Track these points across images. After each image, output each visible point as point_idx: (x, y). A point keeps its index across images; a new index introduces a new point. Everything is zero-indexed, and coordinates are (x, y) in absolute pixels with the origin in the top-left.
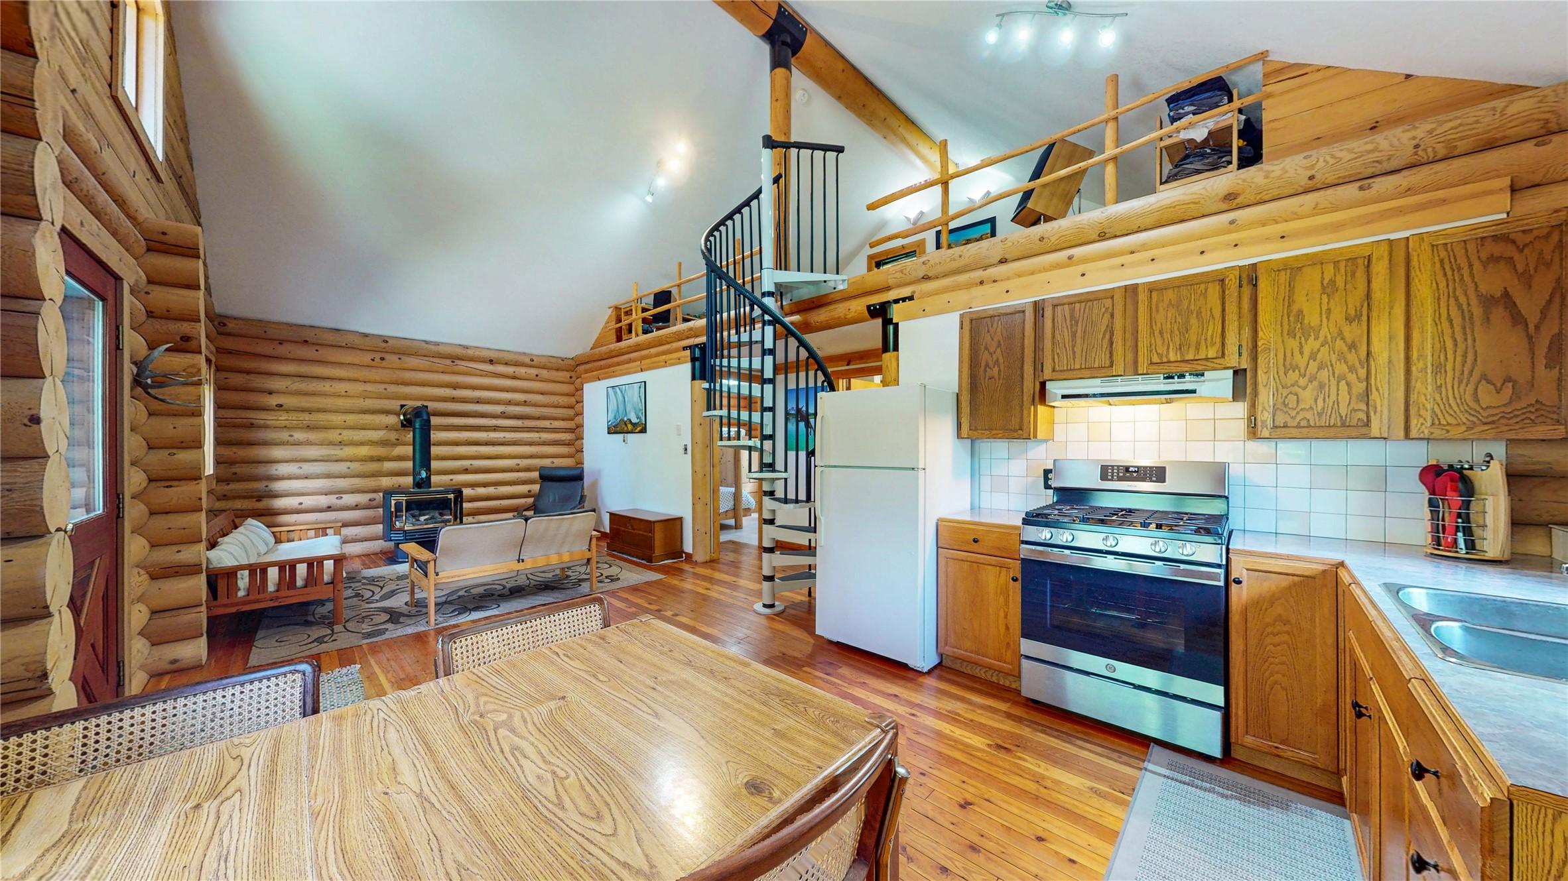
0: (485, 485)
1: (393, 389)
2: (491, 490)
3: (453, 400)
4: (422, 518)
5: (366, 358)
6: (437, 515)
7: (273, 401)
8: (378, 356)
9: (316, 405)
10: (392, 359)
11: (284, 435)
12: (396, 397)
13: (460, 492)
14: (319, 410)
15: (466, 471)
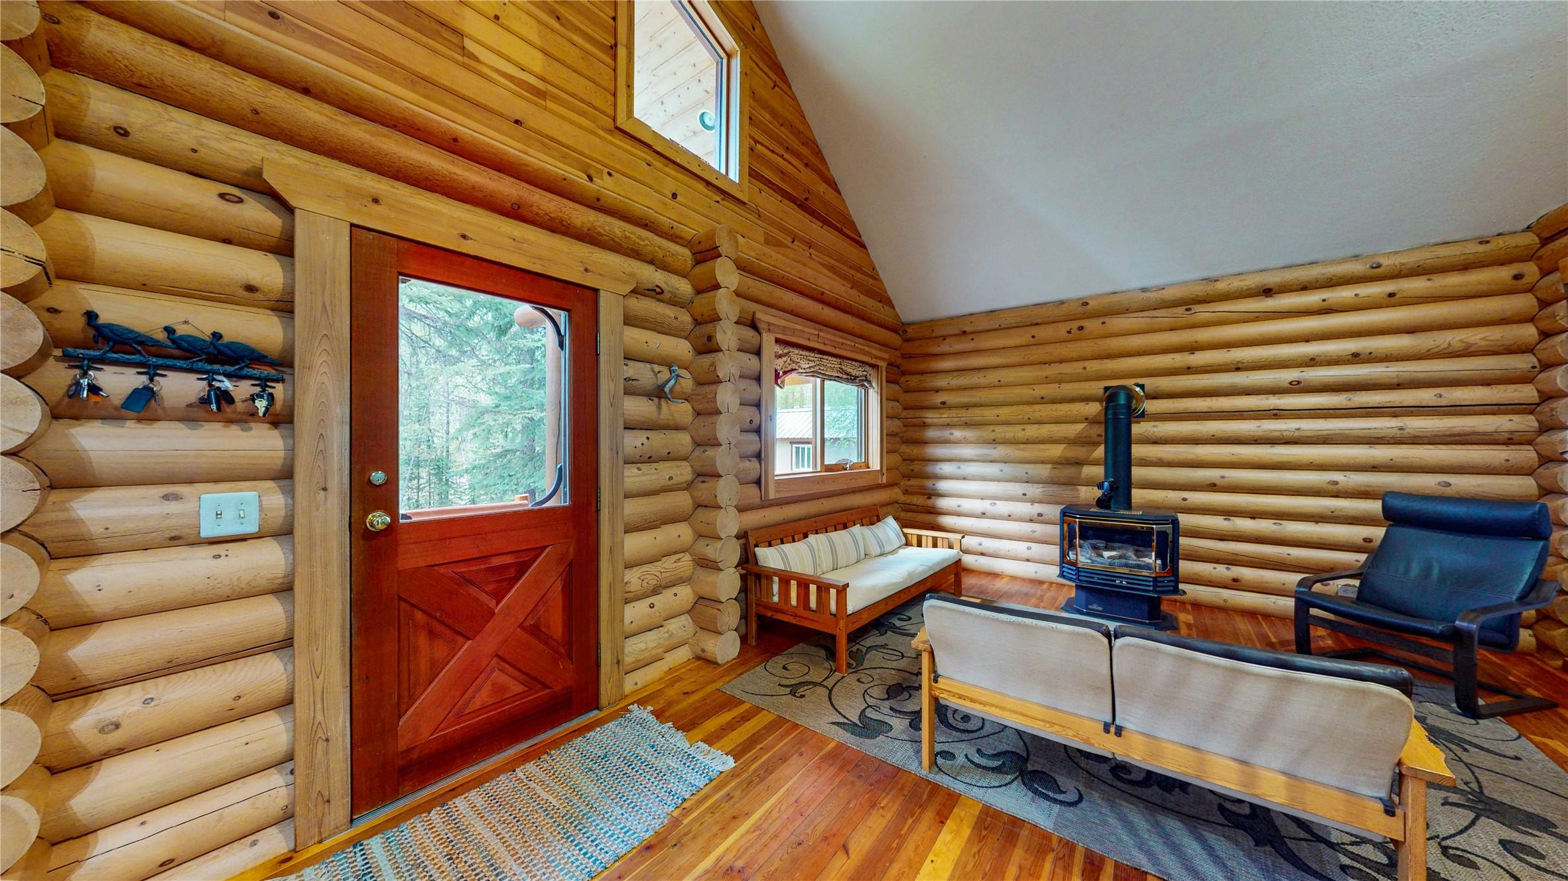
0: (1254, 515)
1: (1093, 366)
2: (1265, 526)
3: (1189, 370)
4: (1106, 554)
5: (1061, 330)
6: (1131, 554)
7: (939, 399)
8: (1075, 325)
9: (974, 400)
10: (1091, 325)
11: (946, 434)
12: (1099, 378)
13: (1175, 523)
14: (976, 405)
15: (1213, 487)
